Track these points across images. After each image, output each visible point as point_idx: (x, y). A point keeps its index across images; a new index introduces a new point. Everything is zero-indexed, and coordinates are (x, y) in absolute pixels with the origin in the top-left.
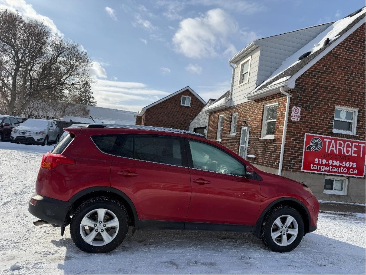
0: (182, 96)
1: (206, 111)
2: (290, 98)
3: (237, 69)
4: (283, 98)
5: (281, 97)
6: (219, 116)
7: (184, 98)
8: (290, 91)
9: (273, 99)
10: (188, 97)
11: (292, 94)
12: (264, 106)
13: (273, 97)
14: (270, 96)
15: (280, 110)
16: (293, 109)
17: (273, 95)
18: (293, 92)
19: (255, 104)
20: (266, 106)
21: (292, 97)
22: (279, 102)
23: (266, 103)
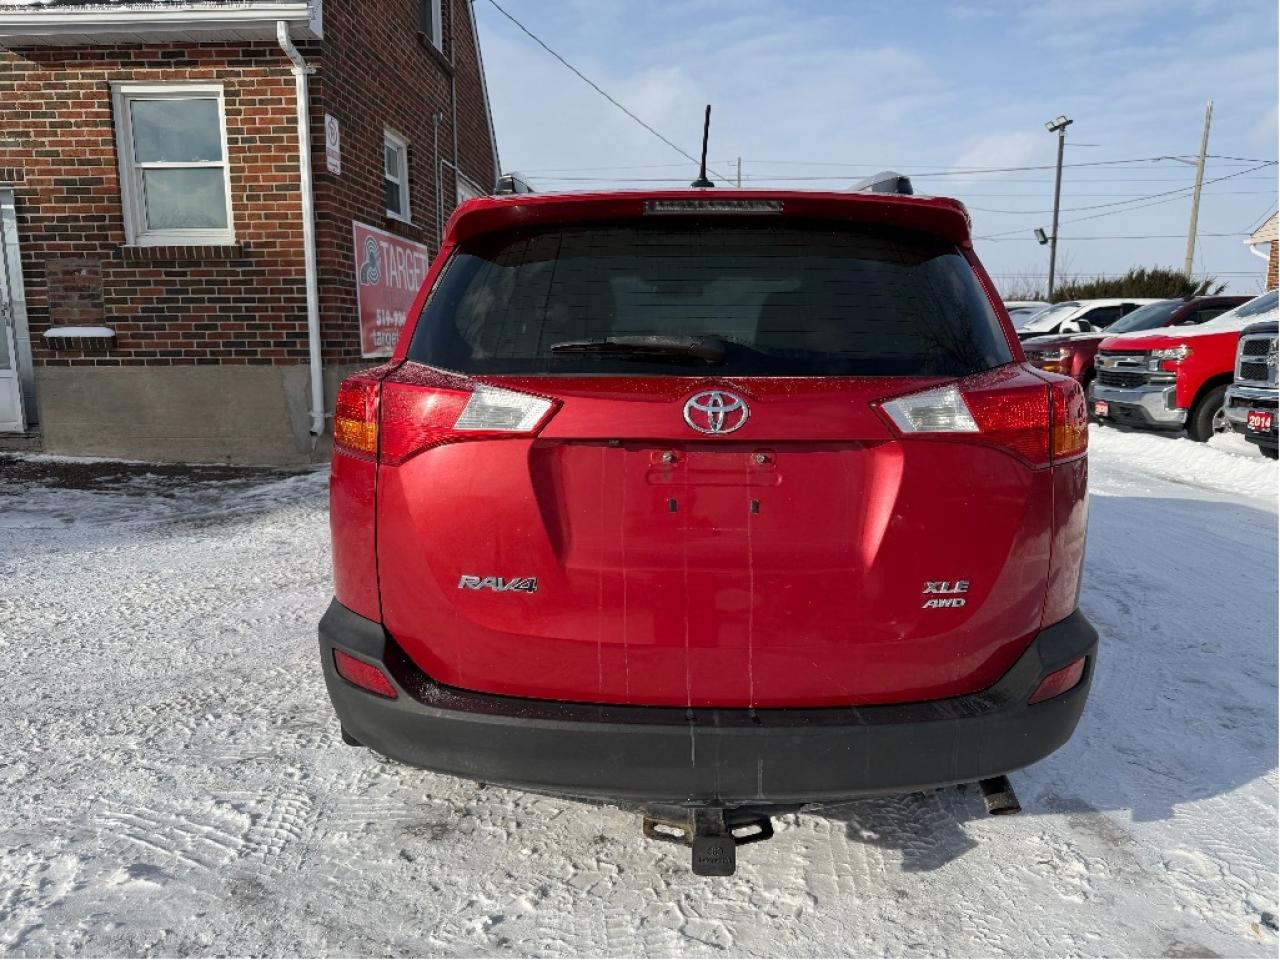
2: (308, 75)
4: (254, 68)
5: (239, 63)
9: (176, 64)
12: (108, 87)
13: (181, 54)
14: (157, 46)
15: (244, 122)
16: (326, 125)
17: (177, 44)
18: (317, 52)
19: (24, 68)
20: (125, 89)
21: (316, 74)
22: (226, 84)
23: (128, 77)
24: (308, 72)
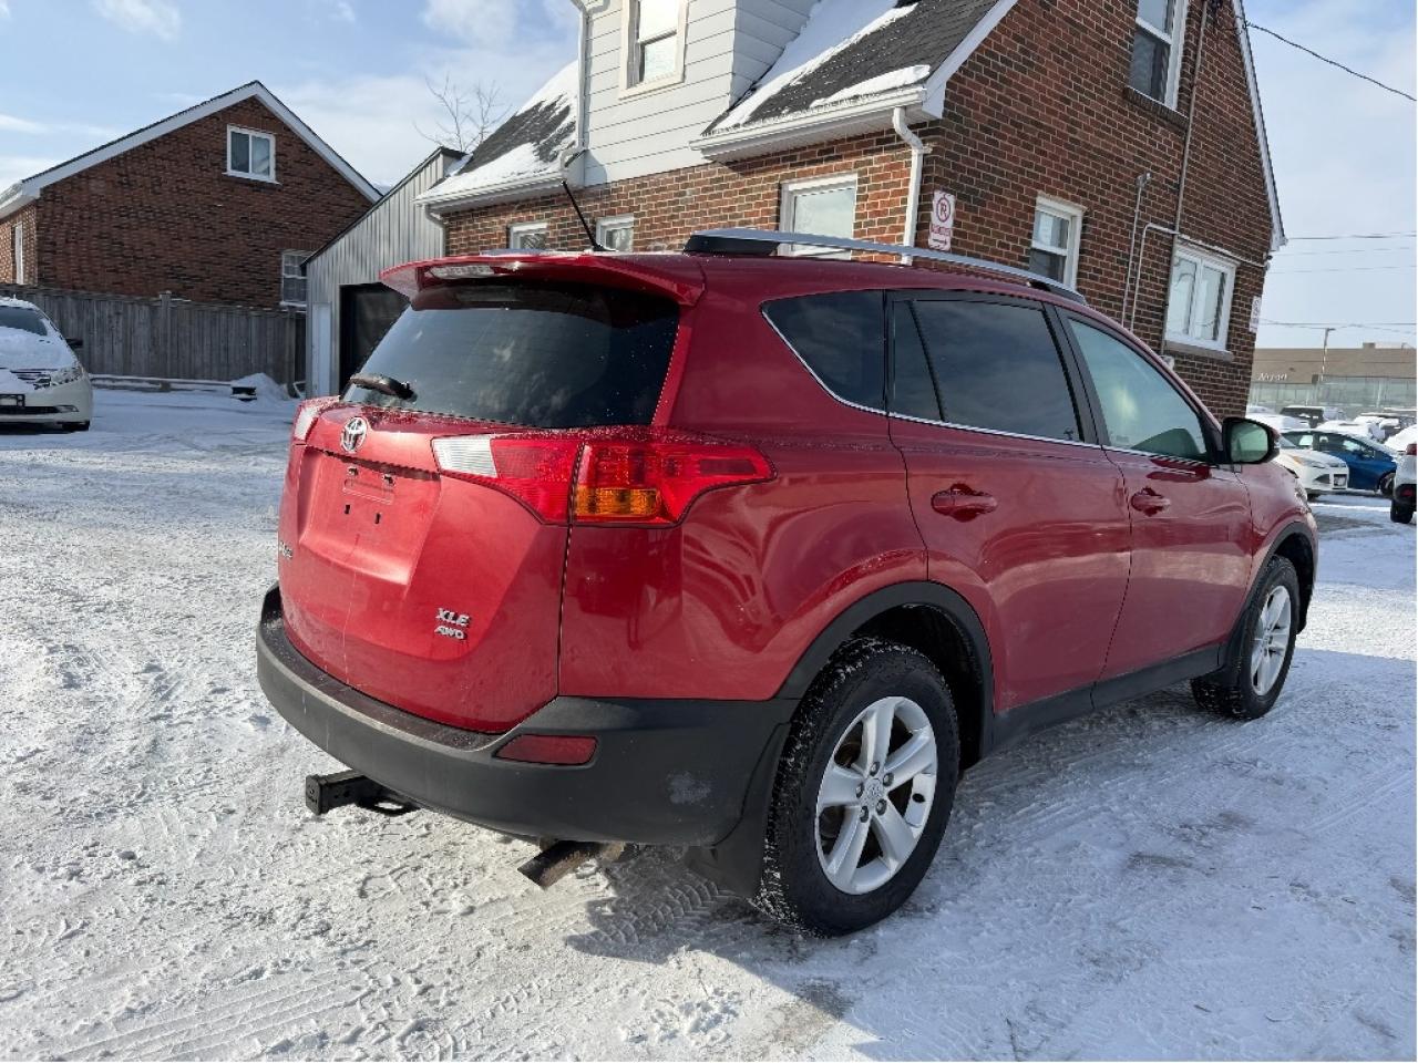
0: (230, 129)
1: (429, 206)
2: (925, 155)
3: (599, 15)
4: (883, 155)
5: (872, 152)
6: (508, 230)
7: (241, 141)
8: (923, 128)
9: (827, 160)
10: (258, 135)
11: (931, 141)
12: (780, 187)
13: (832, 151)
14: (816, 146)
15: (869, 206)
16: (934, 203)
17: (830, 143)
18: (936, 132)
19: (730, 178)
20: (792, 187)
21: (933, 153)
22: (860, 173)
23: (792, 176)
24: (923, 152)
